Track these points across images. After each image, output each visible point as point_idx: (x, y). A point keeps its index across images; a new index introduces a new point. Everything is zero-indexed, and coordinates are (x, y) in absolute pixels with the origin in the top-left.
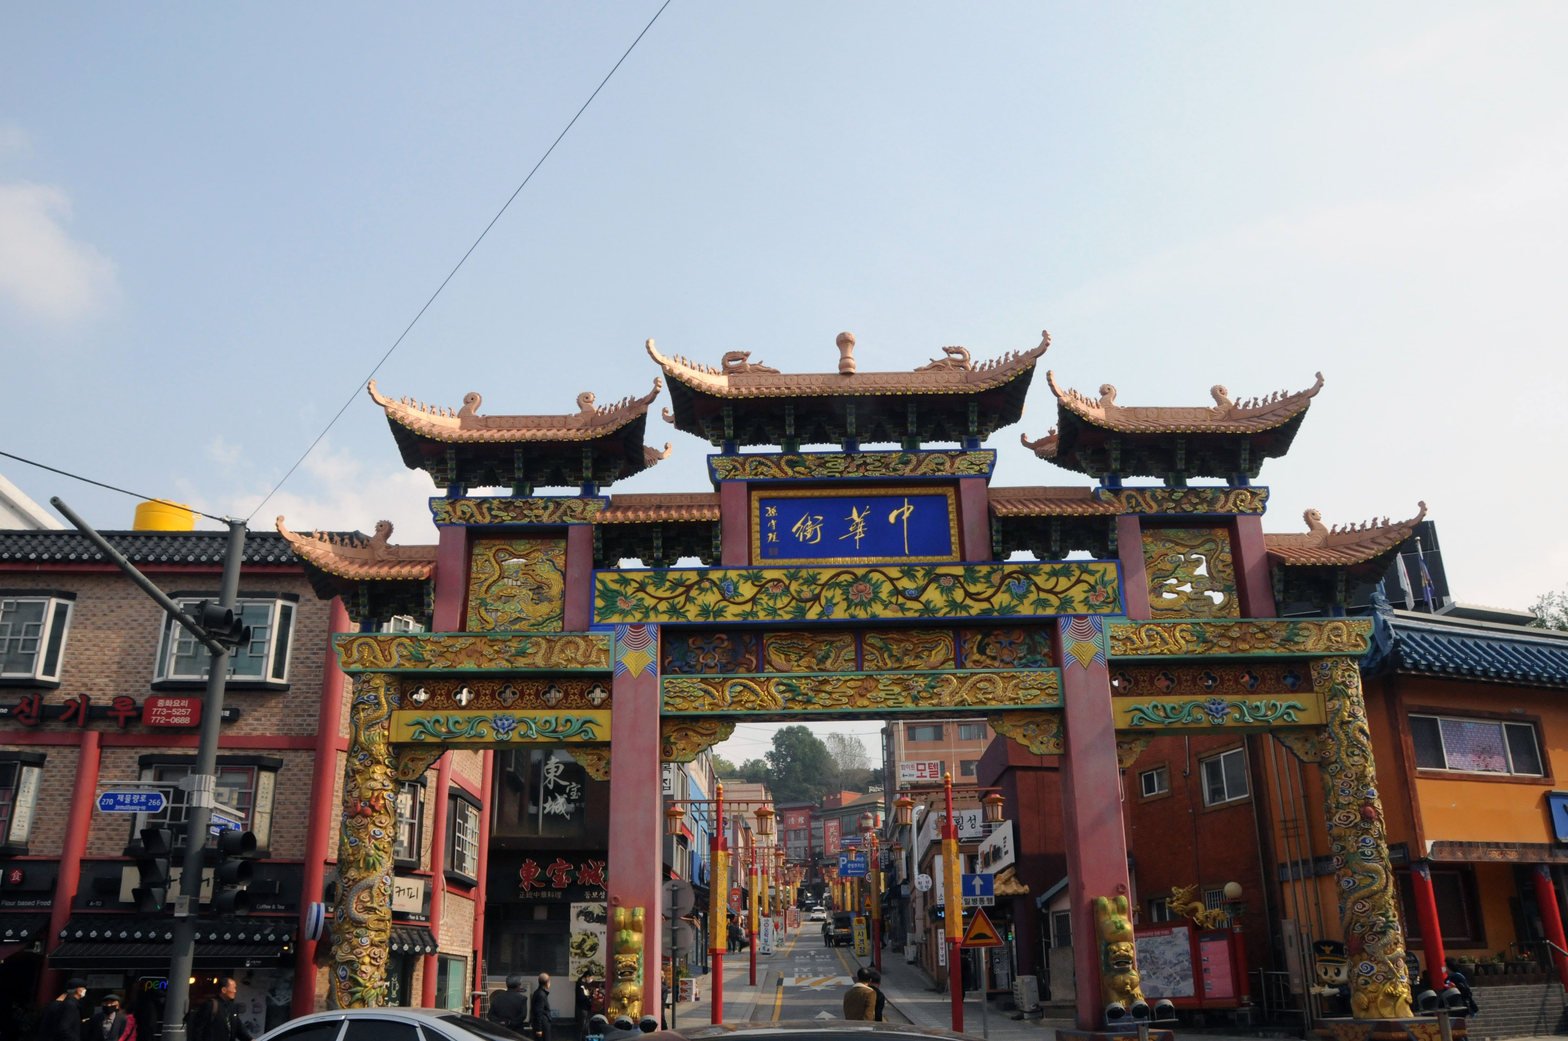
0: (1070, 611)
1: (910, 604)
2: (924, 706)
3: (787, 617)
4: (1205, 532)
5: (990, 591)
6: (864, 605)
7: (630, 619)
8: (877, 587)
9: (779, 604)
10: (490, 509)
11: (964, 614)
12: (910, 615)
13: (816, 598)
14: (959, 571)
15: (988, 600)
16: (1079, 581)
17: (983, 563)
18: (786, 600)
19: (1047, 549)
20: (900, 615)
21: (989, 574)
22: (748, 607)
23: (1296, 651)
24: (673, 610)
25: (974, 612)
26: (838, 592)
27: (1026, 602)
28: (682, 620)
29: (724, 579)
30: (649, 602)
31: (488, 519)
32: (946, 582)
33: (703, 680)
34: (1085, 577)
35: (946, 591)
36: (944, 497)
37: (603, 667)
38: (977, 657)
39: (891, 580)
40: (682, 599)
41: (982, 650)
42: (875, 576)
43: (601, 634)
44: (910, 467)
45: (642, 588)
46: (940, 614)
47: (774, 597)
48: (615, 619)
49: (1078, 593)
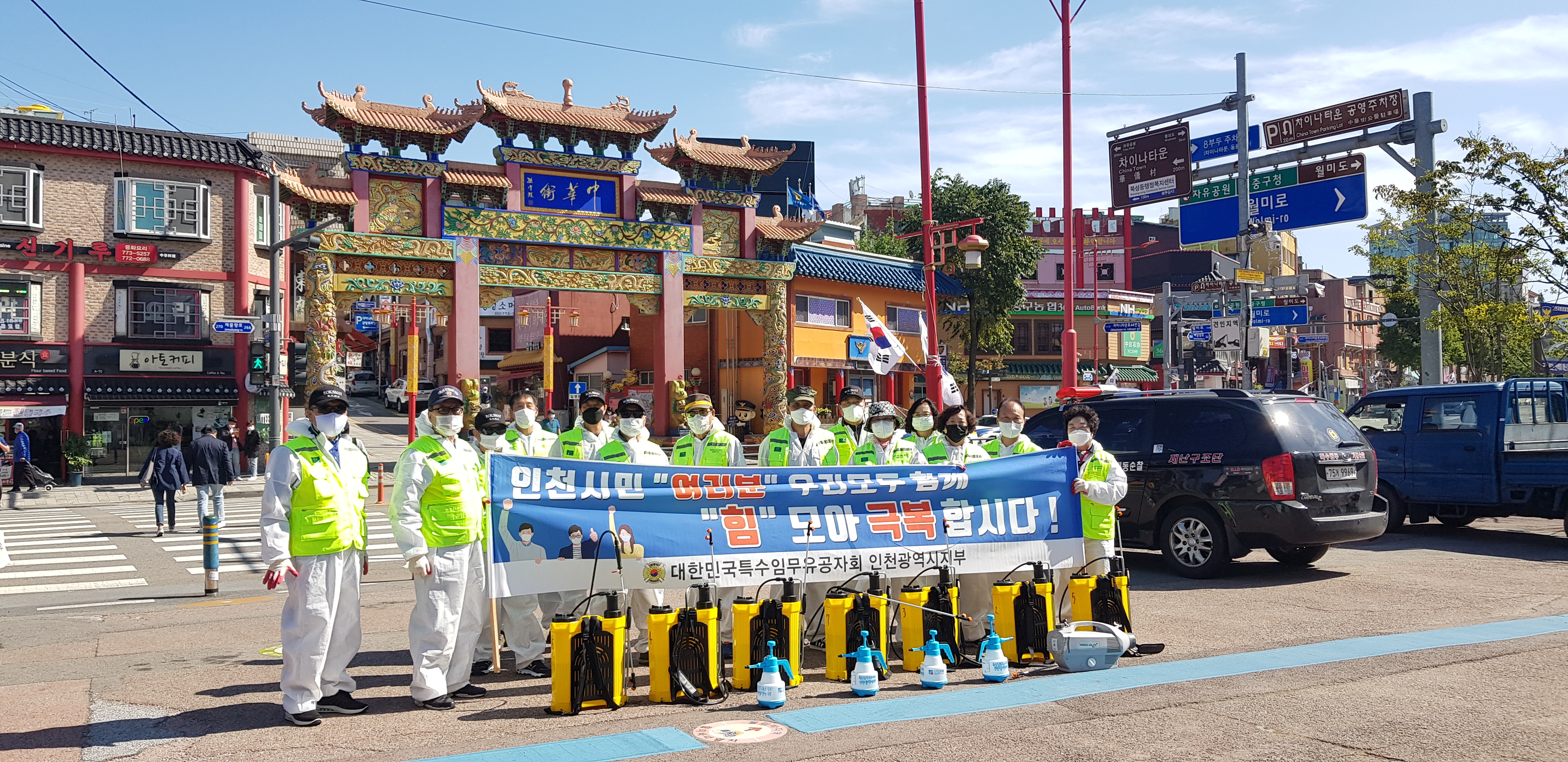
0: (669, 249)
1: (597, 239)
2: (601, 289)
3: (540, 240)
4: (729, 213)
5: (635, 235)
6: (575, 237)
7: (463, 234)
8: (582, 228)
9: (537, 234)
10: (382, 163)
11: (622, 246)
12: (597, 244)
13: (554, 232)
14: (621, 223)
15: (633, 240)
16: (674, 235)
17: (631, 221)
19: (660, 215)
20: (593, 244)
21: (634, 227)
22: (521, 233)
23: (761, 276)
24: (485, 232)
25: (626, 245)
26: (564, 229)
27: (651, 242)
28: (489, 237)
29: (509, 218)
30: (472, 226)
31: (381, 169)
32: (615, 229)
33: (499, 268)
34: (676, 232)
35: (615, 233)
36: (613, 183)
37: (450, 259)
38: (625, 266)
39: (589, 226)
40: (489, 226)
41: (627, 264)
42: (583, 223)
43: (448, 241)
44: (601, 165)
45: (468, 218)
46: (611, 245)
47: (534, 229)
48: (455, 233)
49: (672, 240)
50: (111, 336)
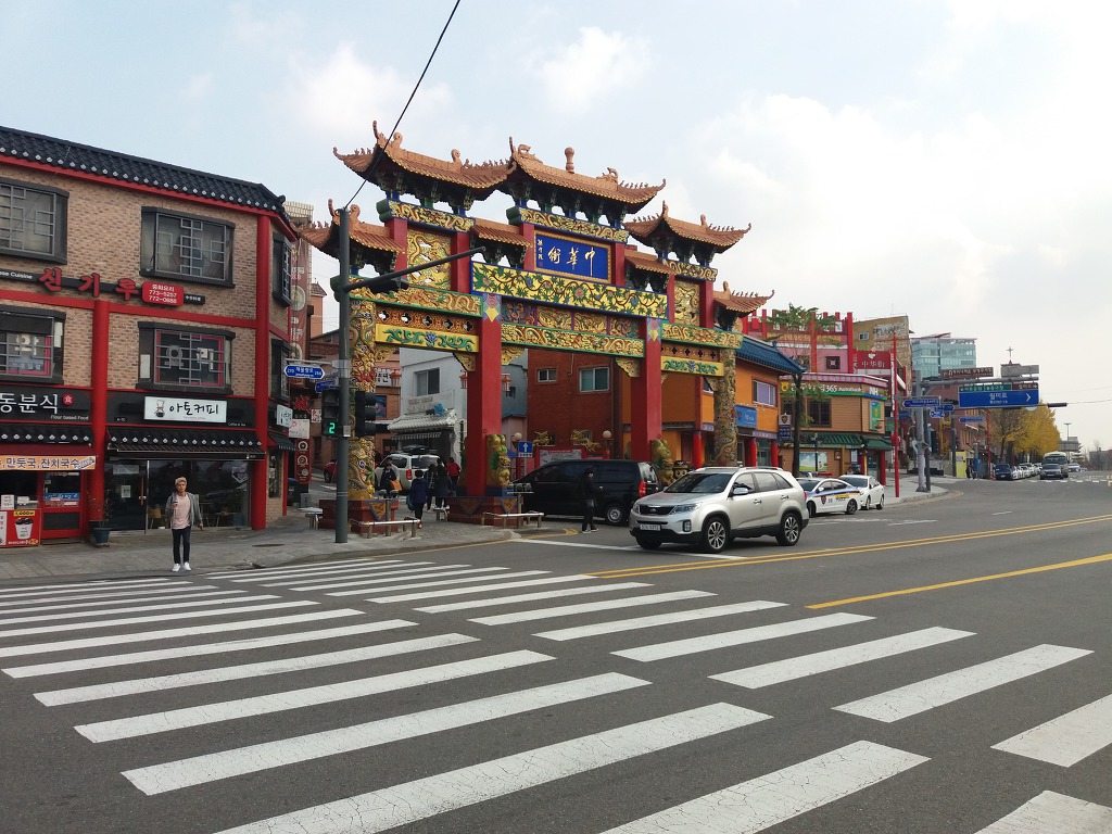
0: (650, 315)
1: (596, 302)
2: (597, 350)
3: (551, 301)
4: (690, 285)
5: (625, 301)
6: (581, 300)
7: (488, 291)
8: (585, 291)
9: (549, 294)
11: (616, 310)
12: (596, 307)
13: (563, 293)
14: (614, 289)
15: (623, 305)
16: (655, 302)
18: (551, 292)
20: (592, 307)
21: (625, 292)
22: (536, 293)
23: (718, 344)
24: (506, 289)
25: (619, 310)
26: (571, 291)
27: (637, 308)
28: (510, 295)
29: (527, 277)
30: (497, 283)
31: (418, 220)
32: (610, 294)
33: (517, 326)
34: (657, 300)
35: (610, 299)
36: (606, 250)
37: (478, 314)
38: (615, 331)
39: (590, 289)
40: (510, 284)
41: (616, 327)
42: (585, 286)
43: (476, 297)
45: (494, 275)
46: (607, 309)
47: (547, 290)
48: (482, 290)
49: (654, 307)
50: (135, 381)
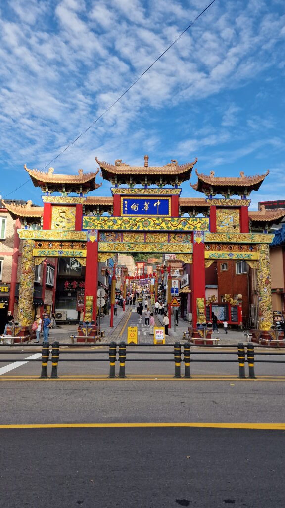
0: (196, 230)
1: (157, 227)
2: (160, 251)
3: (129, 229)
4: (233, 210)
5: (177, 224)
6: (147, 227)
7: (91, 228)
8: (150, 222)
11: (170, 230)
12: (157, 229)
13: (136, 225)
14: (170, 219)
15: (176, 226)
16: (199, 222)
17: (176, 217)
18: (128, 225)
19: (192, 214)
20: (155, 229)
21: (177, 220)
23: (253, 241)
24: (102, 226)
25: (173, 229)
26: (141, 223)
27: (186, 227)
28: (104, 229)
29: (114, 219)
30: (96, 224)
31: (56, 202)
32: (167, 222)
33: (108, 243)
34: (201, 221)
35: (167, 224)
36: (168, 200)
37: (85, 239)
38: (173, 240)
39: (154, 221)
40: (104, 224)
41: (174, 238)
42: (150, 220)
43: (84, 232)
44: (160, 192)
45: (94, 221)
46: (164, 230)
47: (126, 224)
48: (88, 228)
49: (199, 225)
